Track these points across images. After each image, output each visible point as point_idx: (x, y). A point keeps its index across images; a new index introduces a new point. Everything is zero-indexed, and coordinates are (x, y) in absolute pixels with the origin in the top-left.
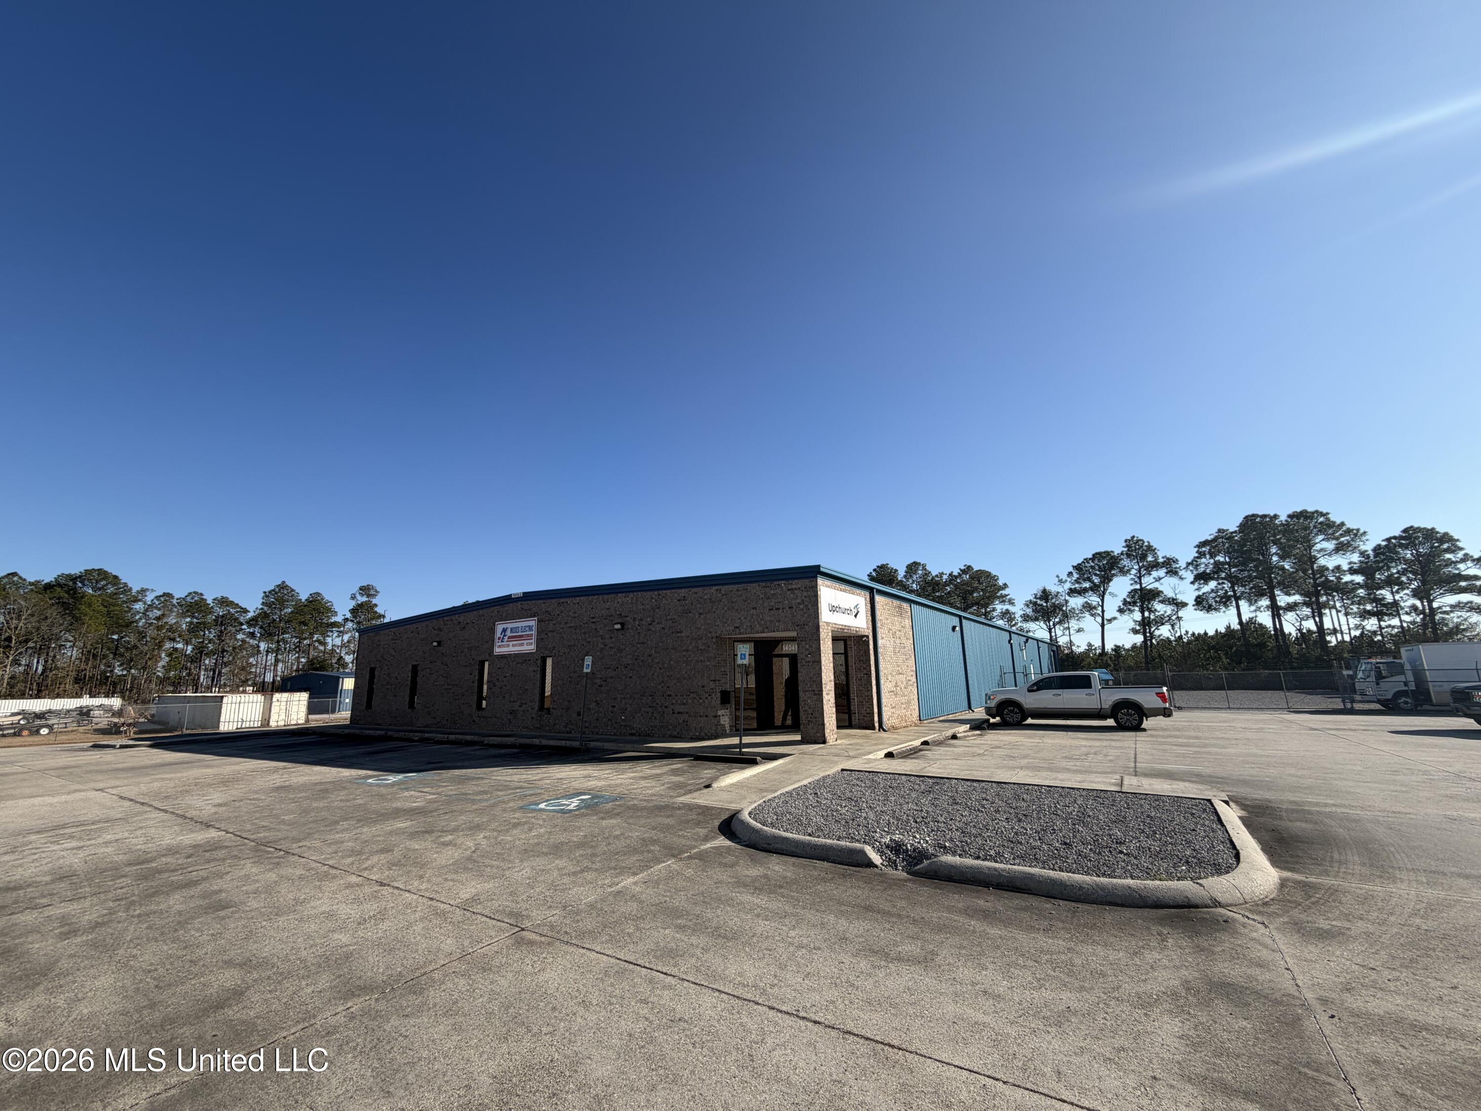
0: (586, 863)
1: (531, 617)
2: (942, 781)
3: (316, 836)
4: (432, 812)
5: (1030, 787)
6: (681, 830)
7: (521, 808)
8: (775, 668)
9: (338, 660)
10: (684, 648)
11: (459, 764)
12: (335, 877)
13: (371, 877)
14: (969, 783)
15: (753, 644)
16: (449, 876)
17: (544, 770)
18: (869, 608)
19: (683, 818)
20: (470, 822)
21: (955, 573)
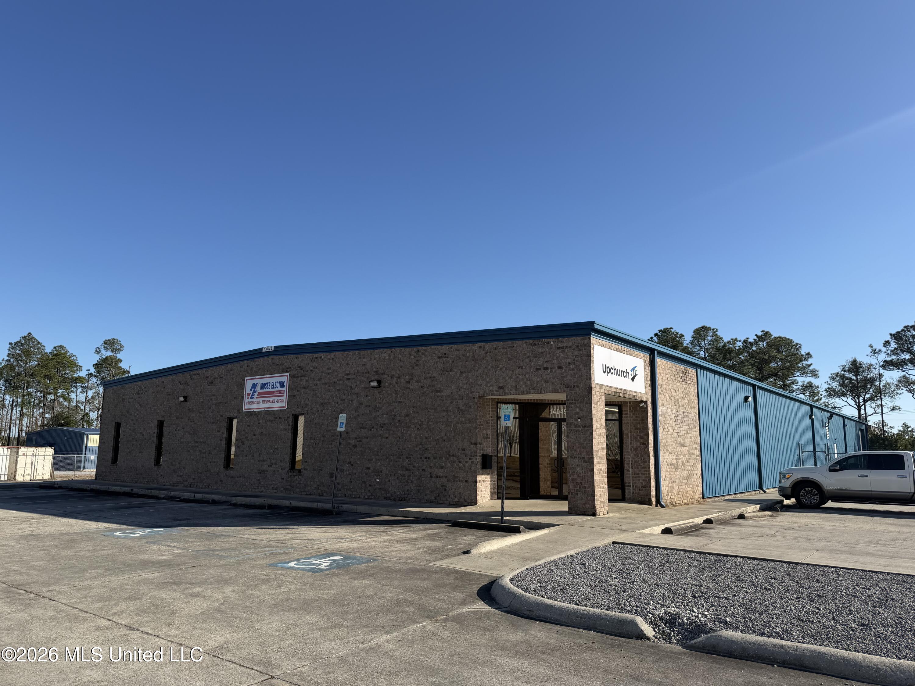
0: (337, 620)
1: (283, 372)
2: (726, 559)
3: (65, 582)
4: (180, 565)
5: (827, 569)
6: (438, 593)
7: (270, 565)
8: (542, 434)
9: (84, 416)
10: (444, 408)
11: (207, 522)
12: (85, 620)
13: (120, 621)
14: (756, 562)
15: (517, 407)
16: (198, 625)
17: (293, 530)
18: (649, 371)
19: (440, 582)
20: (218, 576)
21: (751, 340)
